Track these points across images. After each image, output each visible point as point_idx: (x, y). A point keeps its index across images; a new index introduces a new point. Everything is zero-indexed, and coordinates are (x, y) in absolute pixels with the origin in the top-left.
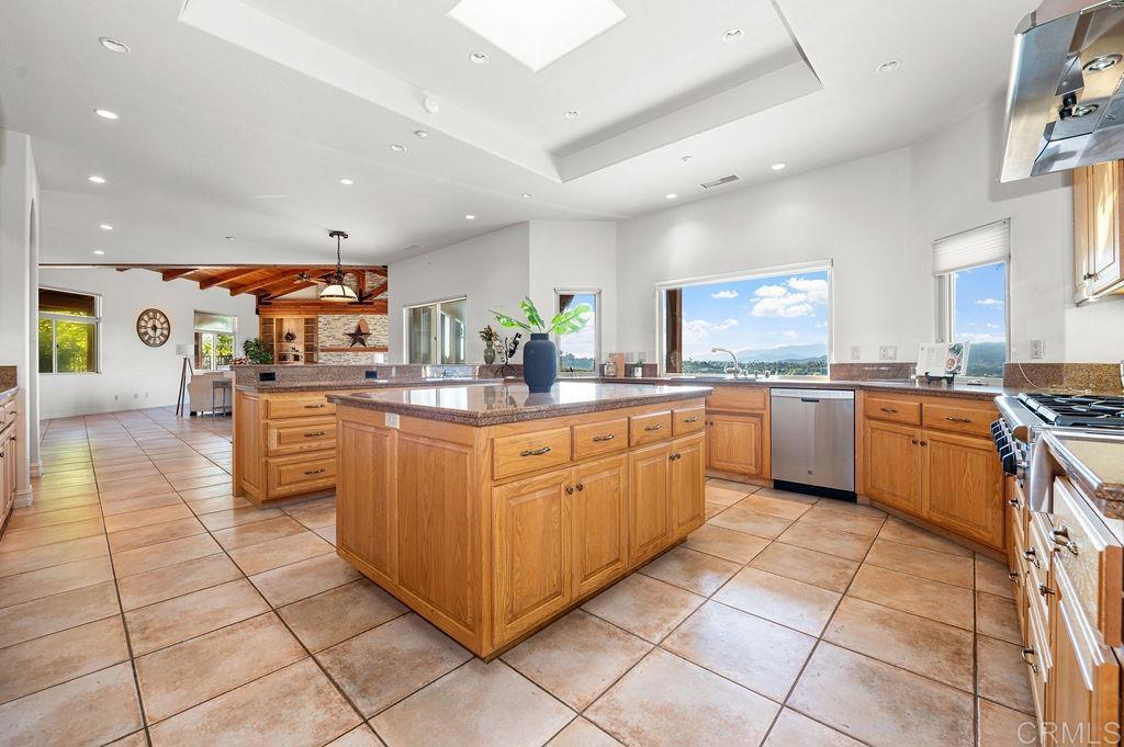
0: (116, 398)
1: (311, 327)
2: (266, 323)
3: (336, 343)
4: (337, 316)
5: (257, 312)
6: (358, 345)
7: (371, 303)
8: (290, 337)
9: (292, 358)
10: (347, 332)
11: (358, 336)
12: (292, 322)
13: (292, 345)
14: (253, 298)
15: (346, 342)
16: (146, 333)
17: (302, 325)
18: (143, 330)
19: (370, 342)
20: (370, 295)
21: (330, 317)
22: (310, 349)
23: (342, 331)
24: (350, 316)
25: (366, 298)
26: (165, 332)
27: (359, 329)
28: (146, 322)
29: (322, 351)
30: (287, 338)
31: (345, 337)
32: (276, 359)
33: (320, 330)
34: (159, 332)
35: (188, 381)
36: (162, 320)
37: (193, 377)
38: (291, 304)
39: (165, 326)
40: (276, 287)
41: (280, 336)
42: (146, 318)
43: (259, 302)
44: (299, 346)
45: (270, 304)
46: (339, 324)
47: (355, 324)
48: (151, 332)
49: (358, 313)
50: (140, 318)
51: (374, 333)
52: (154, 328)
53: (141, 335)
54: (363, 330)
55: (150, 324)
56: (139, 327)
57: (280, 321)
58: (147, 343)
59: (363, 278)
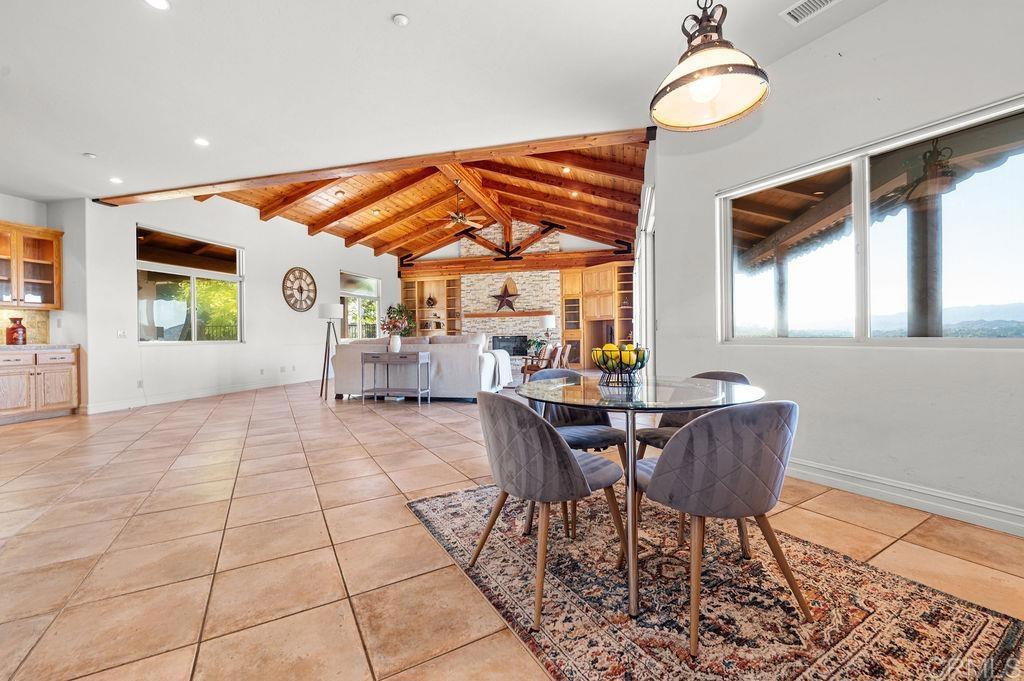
0: (262, 371)
1: (453, 288)
2: (407, 287)
3: (480, 308)
4: (481, 276)
5: (399, 276)
6: (506, 309)
7: (521, 258)
8: (432, 302)
9: (434, 325)
10: (493, 294)
11: (505, 298)
12: (433, 285)
13: (433, 311)
14: (395, 259)
15: (492, 305)
16: (292, 296)
17: (444, 288)
18: (289, 292)
19: (518, 305)
20: (518, 248)
21: (473, 277)
22: (452, 315)
23: (487, 293)
24: (495, 275)
25: (514, 252)
26: (312, 295)
27: (506, 289)
28: (292, 283)
29: (466, 316)
30: (429, 303)
31: (491, 300)
32: (418, 327)
33: (463, 294)
34: (305, 294)
35: (333, 352)
36: (309, 280)
37: (337, 346)
38: (433, 265)
39: (311, 287)
40: (418, 246)
41: (421, 301)
42: (291, 277)
43: (402, 264)
44: (440, 312)
45: (412, 265)
46: (483, 285)
47: (501, 285)
48: (297, 295)
49: (504, 271)
50: (286, 278)
51: (523, 294)
52: (301, 290)
53: (287, 298)
54: (511, 291)
55: (296, 286)
56: (284, 288)
57: (422, 284)
58: (293, 307)
59: (510, 228)
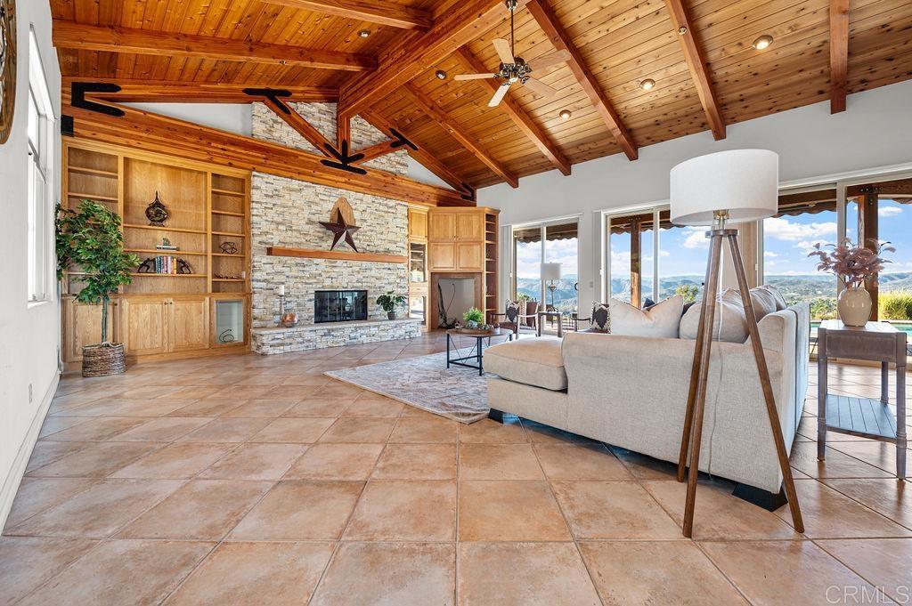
3: (293, 240)
4: (295, 184)
6: (343, 246)
7: (363, 172)
9: (171, 266)
10: (315, 218)
11: (345, 229)
17: (203, 189)
20: (359, 157)
22: (226, 248)
23: (306, 214)
24: (320, 189)
25: (353, 159)
27: (338, 215)
31: (311, 229)
45: (118, 113)
46: (299, 199)
47: (331, 206)
51: (364, 227)
54: (347, 221)
59: (348, 122)
